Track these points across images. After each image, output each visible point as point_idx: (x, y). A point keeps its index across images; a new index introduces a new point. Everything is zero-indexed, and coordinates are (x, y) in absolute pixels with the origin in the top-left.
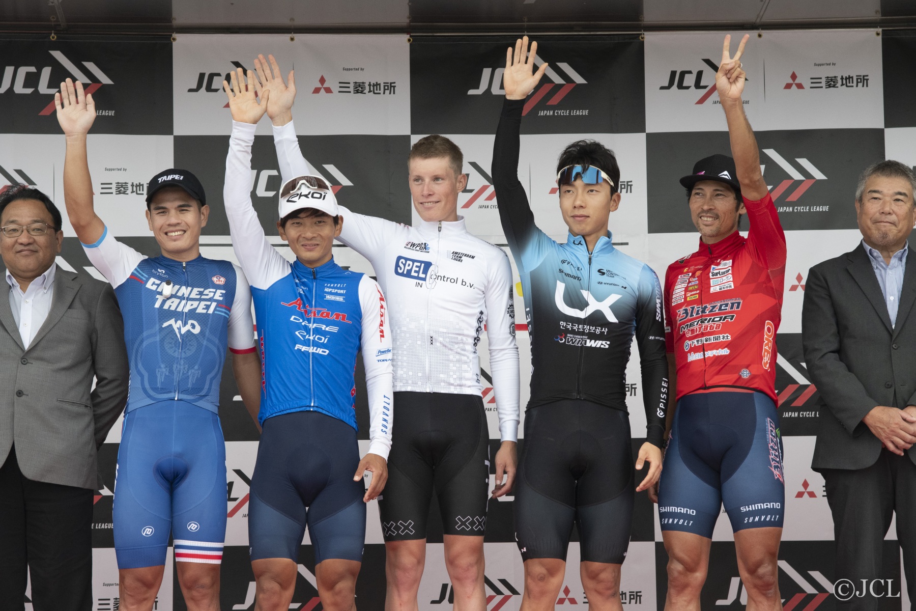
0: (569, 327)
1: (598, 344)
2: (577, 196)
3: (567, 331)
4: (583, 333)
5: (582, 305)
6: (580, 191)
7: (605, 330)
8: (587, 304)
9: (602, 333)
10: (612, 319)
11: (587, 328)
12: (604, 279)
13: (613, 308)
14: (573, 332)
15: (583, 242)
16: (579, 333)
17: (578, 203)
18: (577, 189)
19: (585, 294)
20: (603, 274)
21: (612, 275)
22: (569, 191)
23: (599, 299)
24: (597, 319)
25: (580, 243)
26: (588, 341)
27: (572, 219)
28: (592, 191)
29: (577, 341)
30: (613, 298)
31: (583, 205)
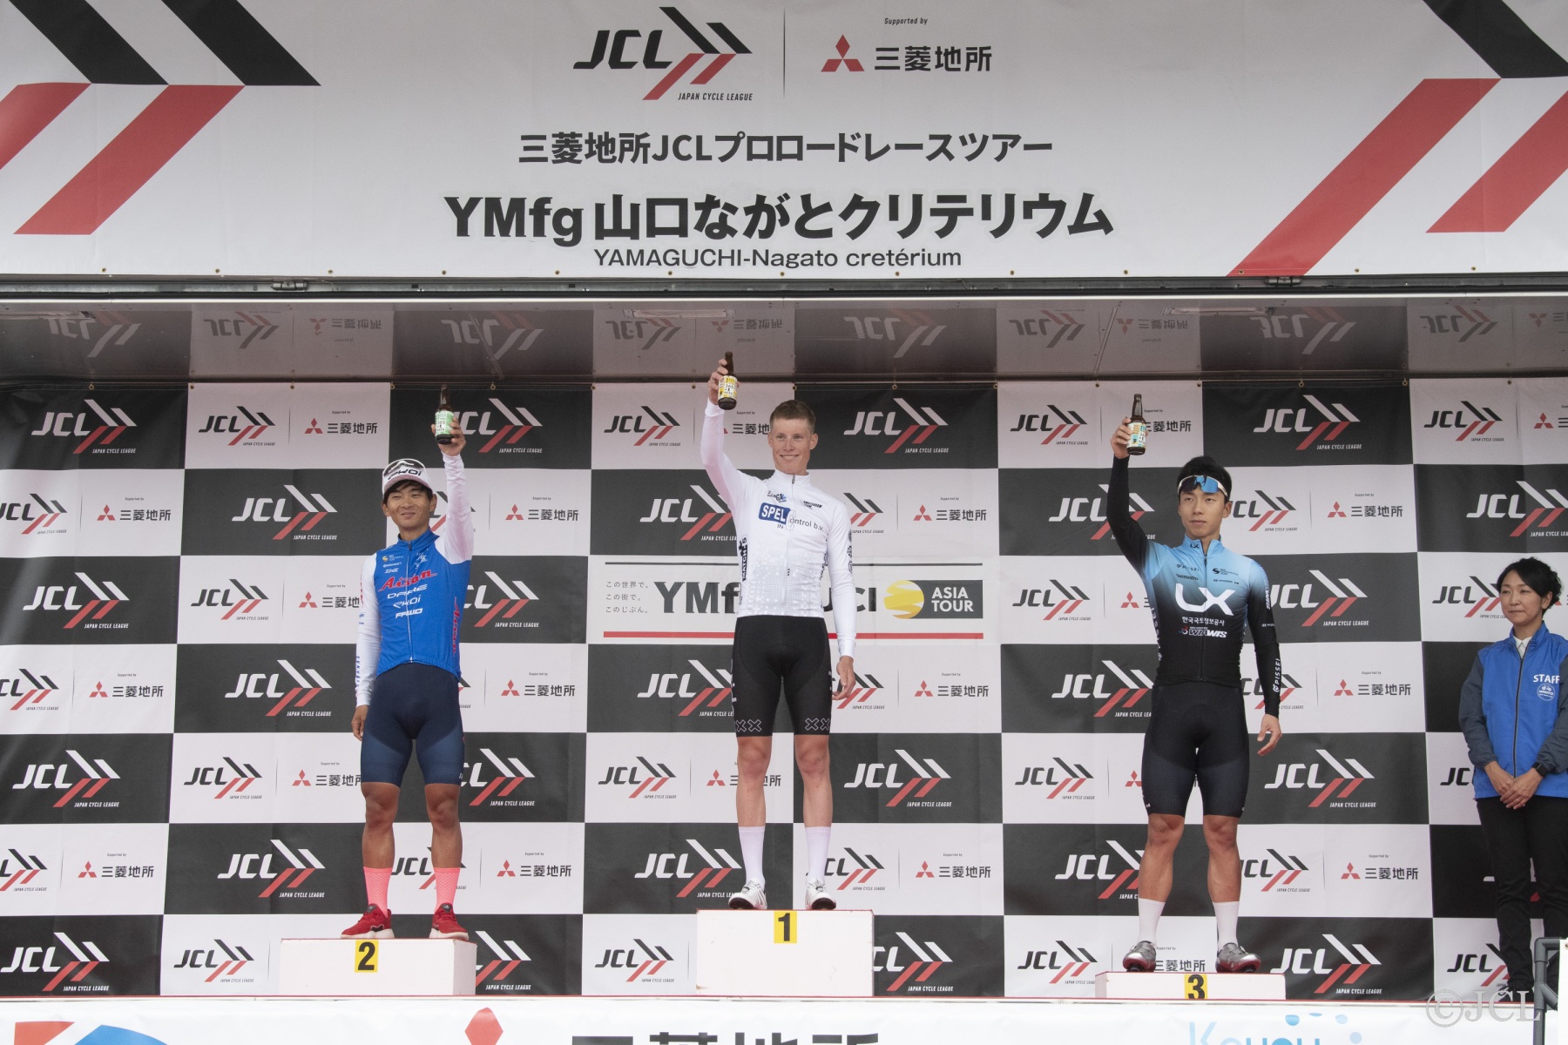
0: (1191, 621)
1: (1217, 634)
2: (1196, 503)
3: (1189, 625)
4: (1203, 625)
5: (1200, 600)
6: (1199, 499)
7: (1223, 622)
8: (1205, 600)
9: (1220, 625)
10: (1228, 611)
11: (1207, 620)
12: (1219, 576)
13: (1228, 602)
14: (1195, 625)
15: (1200, 546)
16: (1200, 625)
17: (1198, 510)
18: (1196, 498)
19: (1203, 590)
20: (1218, 572)
21: (1224, 572)
22: (1189, 499)
23: (1216, 594)
24: (1215, 612)
25: (1197, 546)
26: (1208, 631)
27: (1191, 524)
28: (1209, 500)
29: (1198, 631)
30: (1228, 593)
31: (1202, 511)
